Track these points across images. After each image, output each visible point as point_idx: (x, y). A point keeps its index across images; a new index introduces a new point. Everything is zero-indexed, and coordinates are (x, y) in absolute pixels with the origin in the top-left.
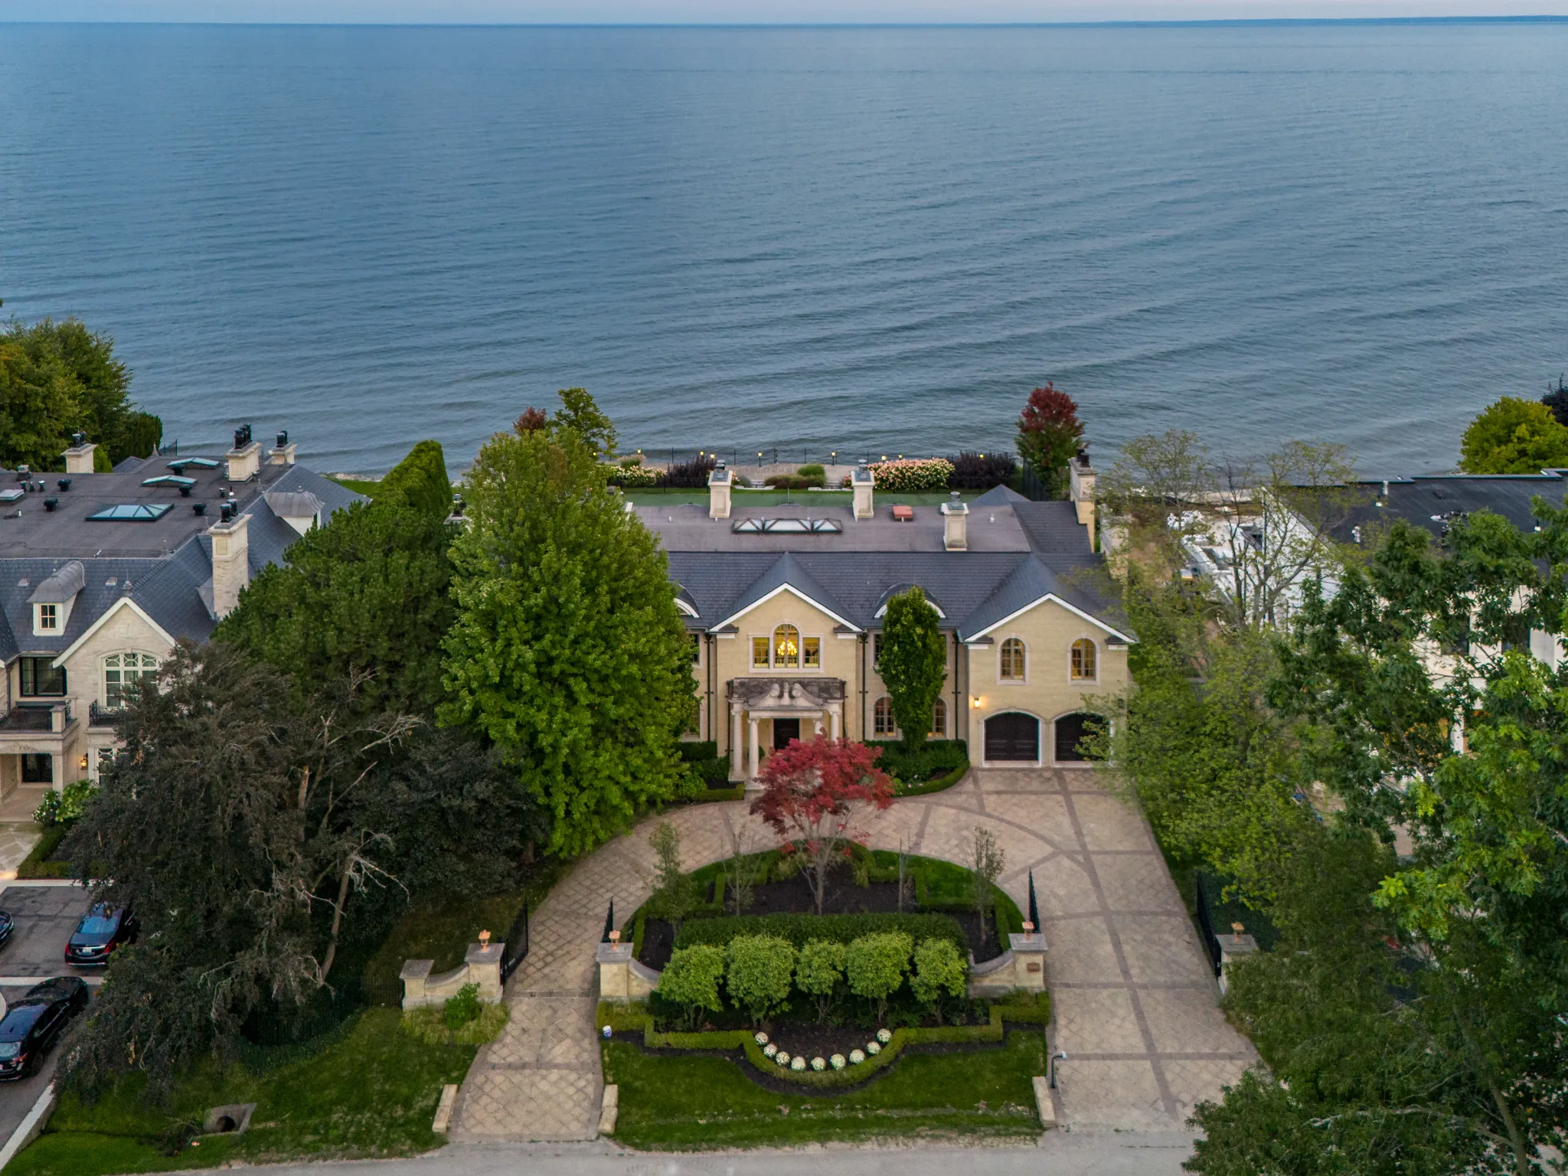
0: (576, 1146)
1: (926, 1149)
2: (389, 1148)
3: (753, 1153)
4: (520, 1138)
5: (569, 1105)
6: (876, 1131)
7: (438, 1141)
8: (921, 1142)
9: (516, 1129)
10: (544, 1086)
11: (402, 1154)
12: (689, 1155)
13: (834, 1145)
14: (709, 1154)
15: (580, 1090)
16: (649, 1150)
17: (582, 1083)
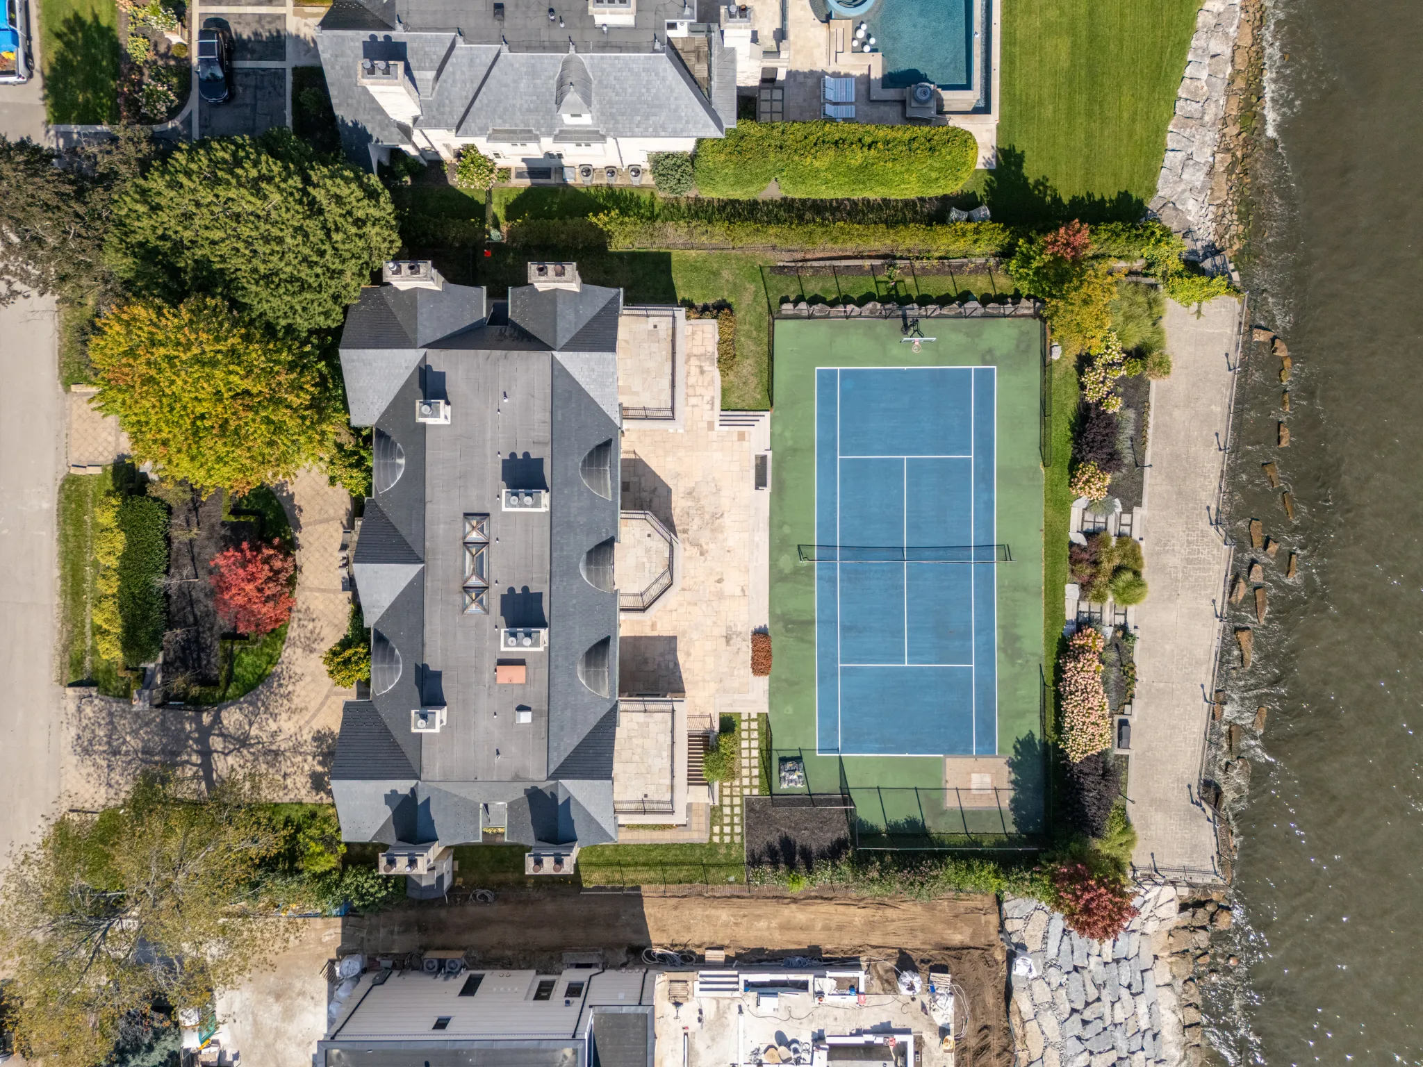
0: (63, 457)
1: (54, 627)
2: (63, 366)
3: (55, 543)
4: (69, 428)
5: (91, 449)
6: (69, 603)
7: (67, 389)
8: (59, 625)
9: (75, 426)
10: (104, 435)
11: (61, 373)
12: (55, 512)
13: (59, 583)
14: (55, 522)
15: (101, 454)
16: (59, 492)
17: (106, 454)
